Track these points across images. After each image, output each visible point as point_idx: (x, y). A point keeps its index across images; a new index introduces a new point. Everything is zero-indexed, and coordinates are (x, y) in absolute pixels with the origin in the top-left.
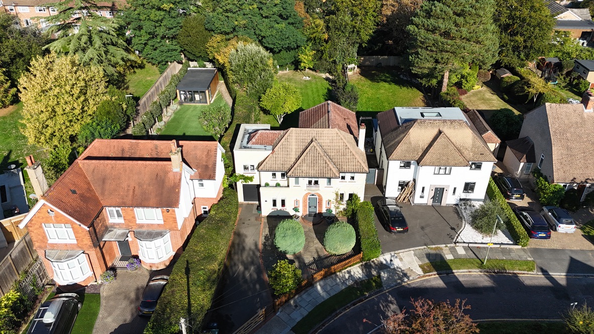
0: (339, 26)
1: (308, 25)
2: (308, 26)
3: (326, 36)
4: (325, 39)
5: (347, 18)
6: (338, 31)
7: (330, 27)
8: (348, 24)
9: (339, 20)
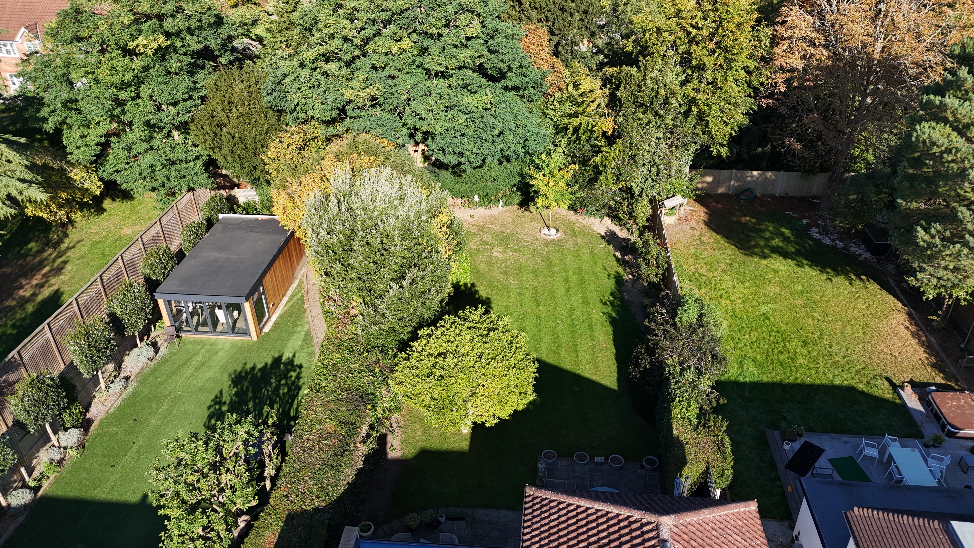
0: (647, 99)
1: (560, 90)
2: (558, 95)
3: (608, 125)
4: (604, 133)
5: (670, 77)
6: (645, 112)
7: (620, 100)
8: (673, 93)
9: (649, 81)
